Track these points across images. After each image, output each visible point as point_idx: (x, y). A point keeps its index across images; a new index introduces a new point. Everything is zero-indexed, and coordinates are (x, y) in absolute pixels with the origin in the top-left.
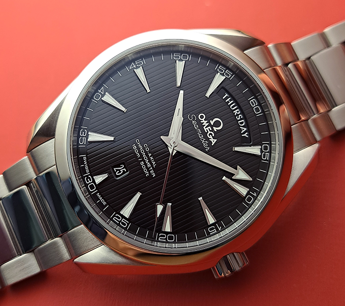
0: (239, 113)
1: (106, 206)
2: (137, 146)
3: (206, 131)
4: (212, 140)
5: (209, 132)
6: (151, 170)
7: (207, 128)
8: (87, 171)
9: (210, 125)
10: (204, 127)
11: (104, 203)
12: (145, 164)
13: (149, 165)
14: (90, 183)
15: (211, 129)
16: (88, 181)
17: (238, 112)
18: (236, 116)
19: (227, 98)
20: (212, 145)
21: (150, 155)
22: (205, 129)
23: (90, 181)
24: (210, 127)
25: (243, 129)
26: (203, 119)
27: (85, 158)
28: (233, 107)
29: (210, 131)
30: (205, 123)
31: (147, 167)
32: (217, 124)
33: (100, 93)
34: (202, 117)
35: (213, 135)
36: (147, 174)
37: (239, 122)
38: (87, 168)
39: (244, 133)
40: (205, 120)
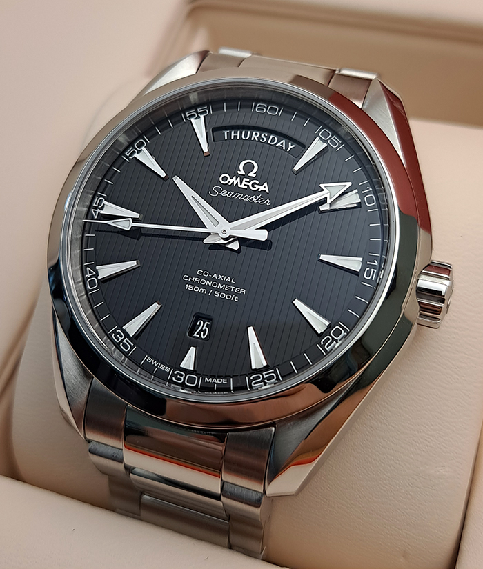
0: (259, 134)
1: (229, 381)
2: (191, 283)
3: (246, 187)
4: (262, 188)
5: (250, 184)
6: (234, 289)
7: (244, 183)
8: (167, 369)
9: (242, 177)
10: (239, 185)
11: (224, 381)
12: (221, 291)
13: (227, 288)
14: (184, 378)
15: (248, 180)
16: (180, 380)
17: (256, 134)
18: (259, 141)
19: (229, 135)
20: (268, 192)
21: (215, 276)
22: (242, 186)
23: (182, 375)
24: (245, 179)
25: (282, 144)
26: (229, 179)
27: (150, 360)
28: (246, 136)
29: (249, 182)
30: (235, 181)
31: (226, 292)
32: (248, 168)
33: (91, 277)
34: (225, 179)
35: (258, 183)
36: (234, 298)
37: (269, 142)
38: (162, 367)
39: (287, 146)
40: (231, 178)
